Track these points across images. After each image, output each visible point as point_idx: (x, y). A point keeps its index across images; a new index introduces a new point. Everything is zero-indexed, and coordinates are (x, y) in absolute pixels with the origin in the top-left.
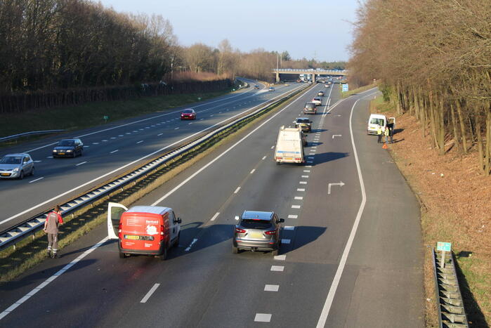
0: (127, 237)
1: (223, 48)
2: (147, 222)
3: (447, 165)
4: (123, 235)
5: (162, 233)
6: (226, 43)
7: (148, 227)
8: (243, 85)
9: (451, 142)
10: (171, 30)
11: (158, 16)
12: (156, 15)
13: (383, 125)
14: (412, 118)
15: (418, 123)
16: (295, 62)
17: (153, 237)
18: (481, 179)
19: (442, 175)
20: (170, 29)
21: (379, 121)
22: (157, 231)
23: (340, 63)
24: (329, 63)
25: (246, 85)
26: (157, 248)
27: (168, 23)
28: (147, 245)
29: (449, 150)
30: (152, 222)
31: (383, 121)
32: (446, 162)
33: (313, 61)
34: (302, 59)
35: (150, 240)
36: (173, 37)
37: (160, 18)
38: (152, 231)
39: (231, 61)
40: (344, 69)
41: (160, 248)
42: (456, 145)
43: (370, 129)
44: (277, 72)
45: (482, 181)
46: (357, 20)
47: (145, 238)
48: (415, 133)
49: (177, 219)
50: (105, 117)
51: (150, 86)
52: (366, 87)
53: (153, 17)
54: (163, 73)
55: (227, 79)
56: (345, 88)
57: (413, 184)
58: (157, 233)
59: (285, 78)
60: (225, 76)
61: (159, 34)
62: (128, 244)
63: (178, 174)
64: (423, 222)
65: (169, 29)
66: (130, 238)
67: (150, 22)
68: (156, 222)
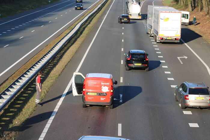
0: (88, 94)
4: (86, 93)
5: (112, 91)
7: (103, 87)
13: (188, 18)
14: (201, 13)
17: (106, 93)
21: (185, 15)
22: (109, 89)
26: (109, 101)
28: (102, 99)
30: (105, 83)
31: (188, 15)
35: (104, 95)
38: (105, 89)
41: (111, 101)
47: (101, 94)
49: (114, 82)
58: (109, 91)
62: (89, 98)
66: (91, 94)
68: (108, 84)
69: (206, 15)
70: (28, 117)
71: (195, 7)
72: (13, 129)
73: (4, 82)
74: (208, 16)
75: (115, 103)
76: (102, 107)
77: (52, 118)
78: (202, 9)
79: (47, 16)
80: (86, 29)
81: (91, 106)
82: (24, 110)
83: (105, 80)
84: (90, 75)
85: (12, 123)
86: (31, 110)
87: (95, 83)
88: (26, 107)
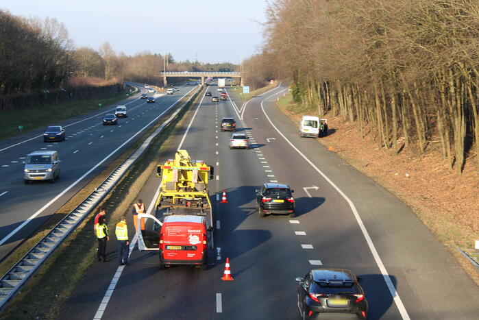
0: (168, 247)
1: (104, 51)
2: (189, 231)
3: (406, 165)
4: (164, 246)
5: (205, 242)
6: (107, 47)
7: (190, 236)
8: (134, 89)
9: (399, 142)
10: (66, 33)
11: (52, 20)
12: (50, 18)
13: (316, 127)
14: (338, 119)
15: (347, 123)
16: (179, 65)
17: (196, 246)
18: (454, 178)
19: (407, 175)
22: (200, 240)
23: (224, 65)
24: (212, 65)
25: (137, 90)
26: (200, 258)
27: (63, 26)
28: (190, 255)
29: (401, 149)
31: (316, 122)
32: (404, 162)
33: (197, 63)
34: (185, 61)
35: (193, 250)
36: (68, 41)
37: (55, 21)
38: (195, 240)
40: (233, 71)
41: (203, 258)
42: (406, 145)
43: (303, 131)
44: (165, 75)
45: (457, 180)
46: (266, 20)
47: (188, 248)
48: (349, 134)
50: (20, 127)
51: (51, 93)
52: (264, 88)
53: (47, 21)
54: (60, 79)
55: (118, 84)
56: (246, 90)
57: (385, 185)
58: (200, 242)
59: (173, 82)
60: (114, 81)
61: (54, 38)
62: (170, 255)
63: (145, 183)
64: (425, 223)
65: (65, 33)
66: (171, 248)
67: (44, 26)
68: (199, 231)
71: (328, 110)
78: (338, 112)
81: (173, 266)
83: (193, 226)
87: (179, 230)
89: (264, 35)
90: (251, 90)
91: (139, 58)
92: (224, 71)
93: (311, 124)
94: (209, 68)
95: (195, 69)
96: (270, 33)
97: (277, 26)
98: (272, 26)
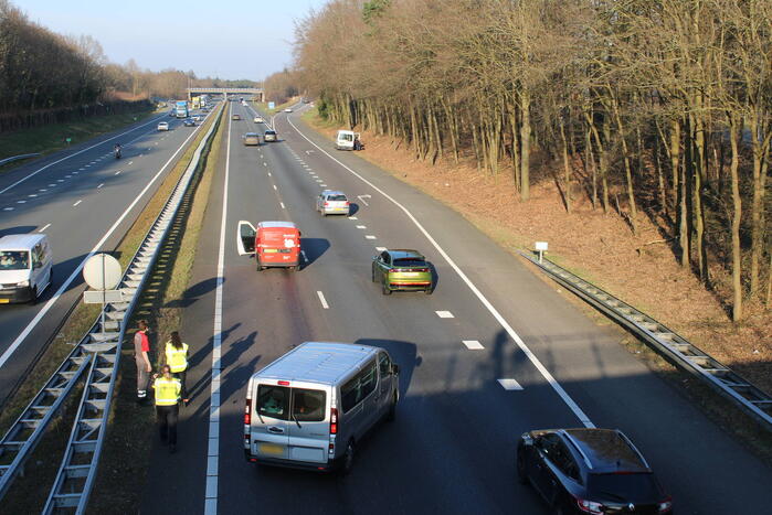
0: (265, 251)
2: (285, 235)
4: (261, 250)
5: (299, 246)
6: (132, 62)
7: (286, 240)
8: (160, 104)
16: (200, 81)
17: (290, 249)
20: (100, 50)
21: (348, 136)
22: (294, 244)
25: (163, 104)
26: (295, 260)
27: (97, 43)
28: (285, 258)
29: (434, 162)
32: (441, 173)
35: (288, 252)
36: (103, 57)
37: (89, 39)
38: (290, 244)
39: (147, 81)
41: (297, 260)
43: (339, 144)
44: (189, 91)
46: (296, 40)
47: (284, 251)
50: (69, 140)
51: (89, 107)
52: (287, 104)
56: (271, 105)
57: (430, 194)
58: (294, 246)
62: (267, 257)
64: (478, 227)
66: (268, 252)
67: (79, 43)
68: (293, 236)
69: (374, 136)
70: (184, 288)
71: (355, 125)
72: (170, 305)
73: (124, 238)
74: (377, 137)
75: (302, 264)
76: (284, 269)
77: (219, 290)
78: (366, 127)
79: (141, 141)
80: (209, 158)
81: (268, 268)
82: (173, 277)
83: (288, 231)
84: (266, 224)
85: (165, 296)
86: (184, 277)
87: (275, 235)
88: (174, 272)
89: (293, 54)
90: (275, 105)
91: (162, 75)
92: (243, 87)
93: (346, 137)
94: (229, 84)
95: (216, 86)
96: (299, 52)
97: (306, 45)
98: (300, 46)
